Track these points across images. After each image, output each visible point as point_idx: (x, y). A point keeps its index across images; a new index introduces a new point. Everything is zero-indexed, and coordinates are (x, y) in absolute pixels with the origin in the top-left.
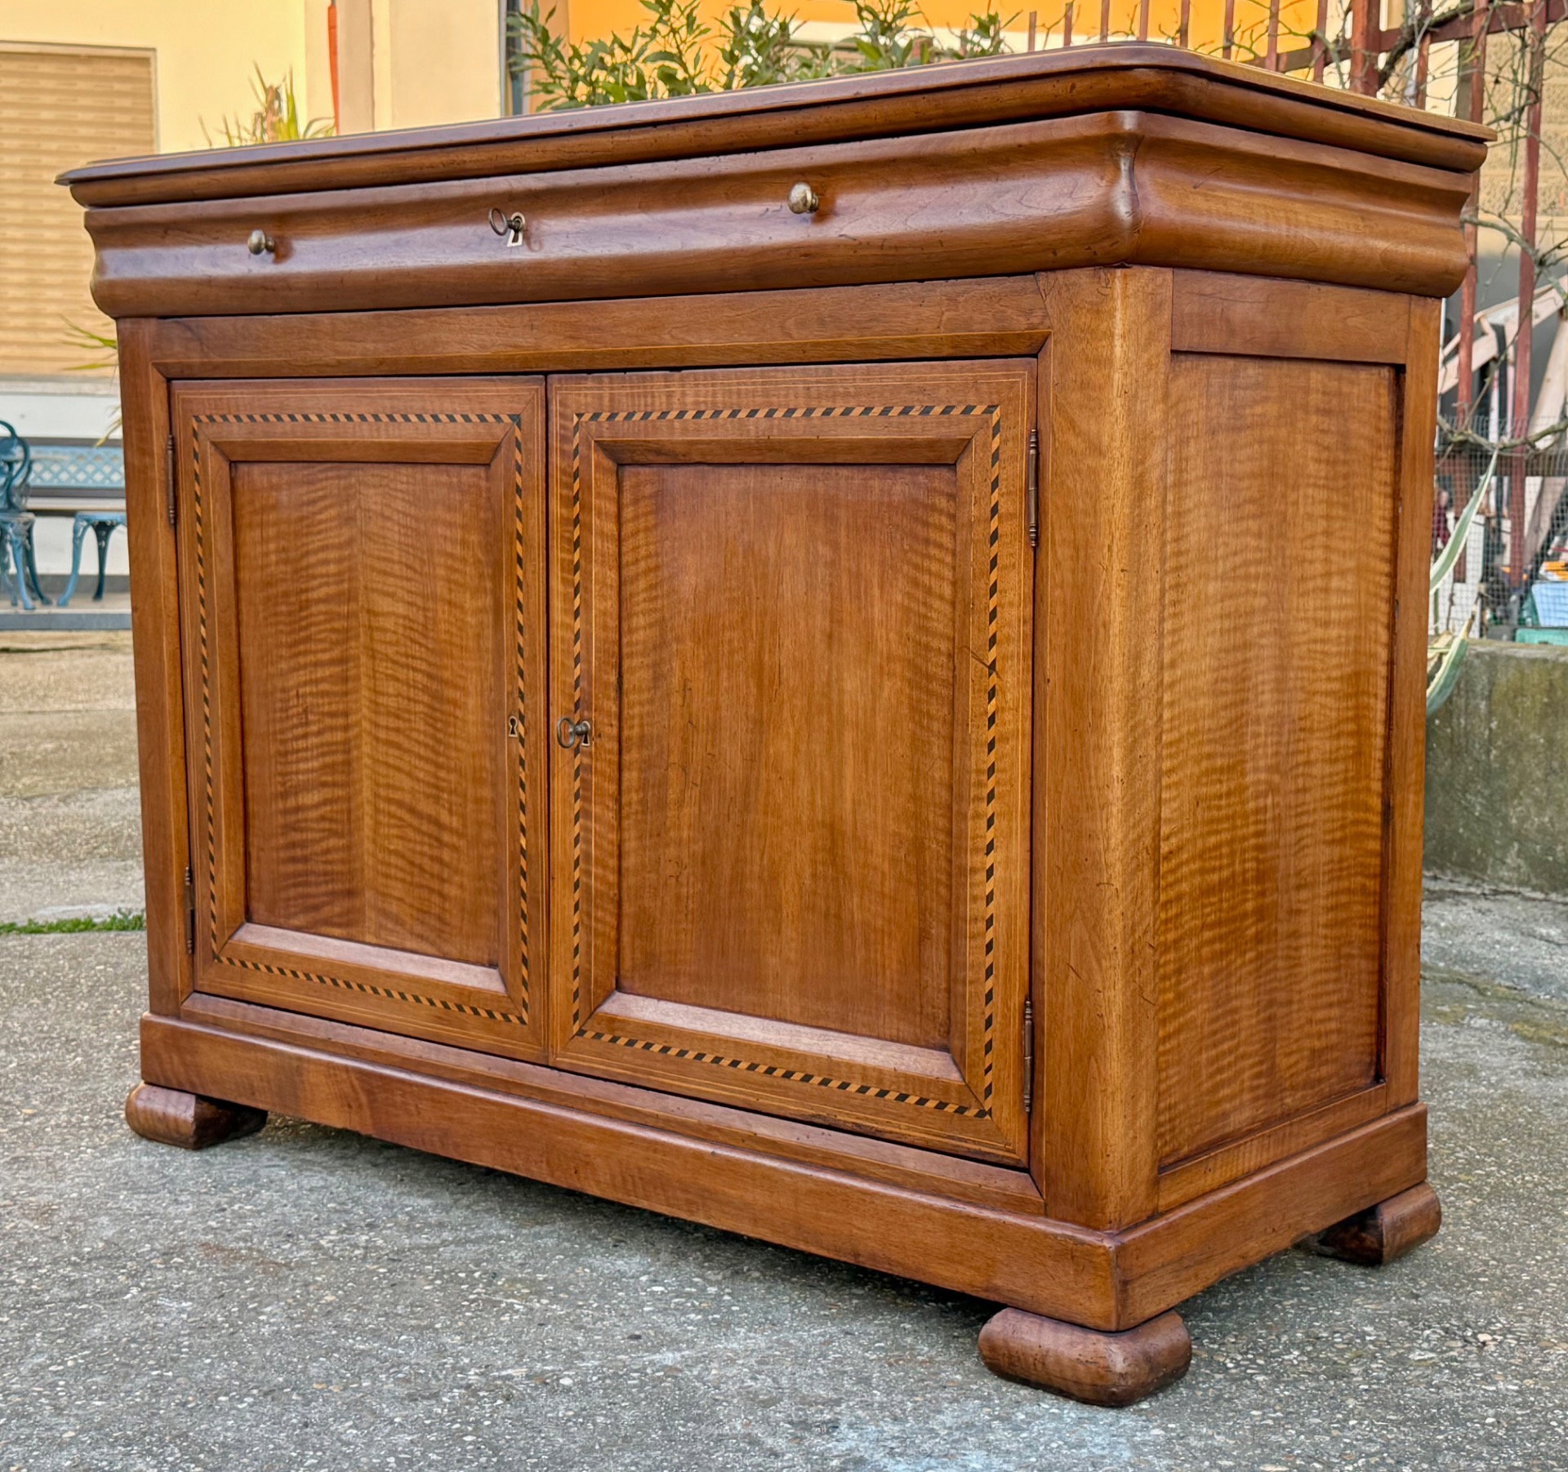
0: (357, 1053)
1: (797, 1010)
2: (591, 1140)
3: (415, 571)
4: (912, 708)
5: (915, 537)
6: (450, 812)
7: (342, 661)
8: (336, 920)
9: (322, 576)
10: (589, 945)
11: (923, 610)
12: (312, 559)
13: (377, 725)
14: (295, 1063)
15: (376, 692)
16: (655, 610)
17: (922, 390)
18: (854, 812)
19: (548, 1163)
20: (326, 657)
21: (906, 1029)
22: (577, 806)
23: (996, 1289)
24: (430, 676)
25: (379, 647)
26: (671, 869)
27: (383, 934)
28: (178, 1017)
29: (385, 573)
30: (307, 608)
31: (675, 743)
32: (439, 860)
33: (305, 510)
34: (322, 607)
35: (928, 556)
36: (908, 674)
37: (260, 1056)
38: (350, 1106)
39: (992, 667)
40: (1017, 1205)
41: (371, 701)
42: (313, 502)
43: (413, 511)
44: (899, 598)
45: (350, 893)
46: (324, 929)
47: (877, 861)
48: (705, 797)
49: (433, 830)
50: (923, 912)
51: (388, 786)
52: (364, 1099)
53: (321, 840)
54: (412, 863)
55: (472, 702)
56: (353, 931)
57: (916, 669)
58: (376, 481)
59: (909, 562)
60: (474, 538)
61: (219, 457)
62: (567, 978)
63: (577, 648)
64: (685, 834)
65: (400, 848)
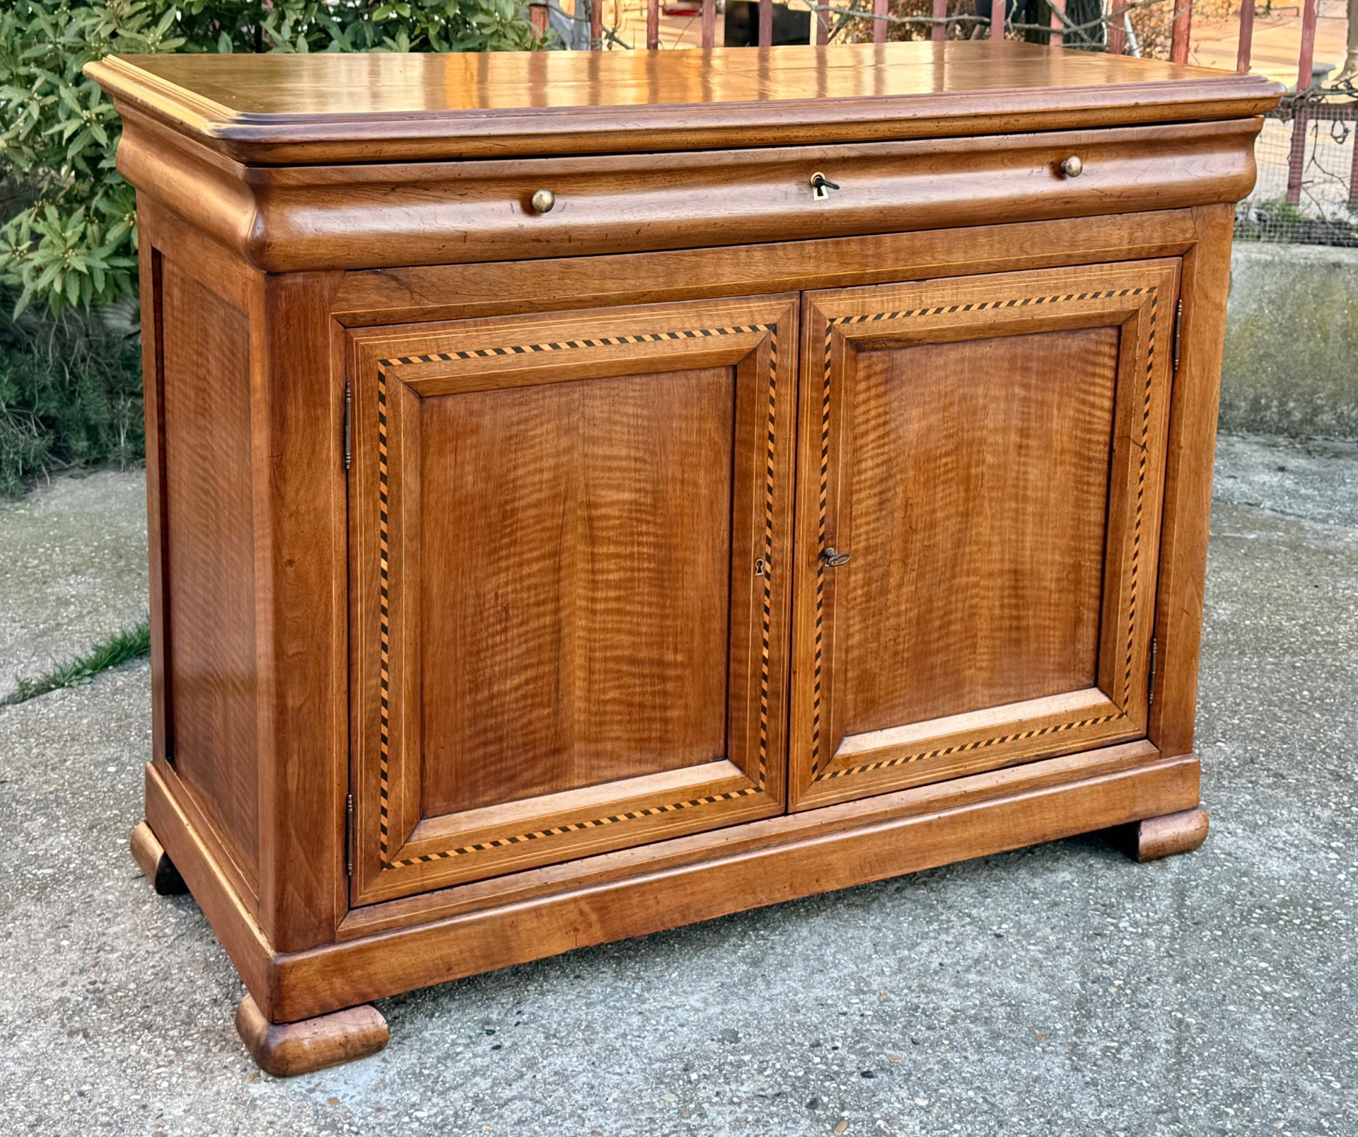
0: (579, 883)
1: (987, 699)
2: (834, 852)
3: (645, 462)
4: (1076, 481)
5: (1086, 373)
6: (676, 651)
7: (556, 554)
8: (537, 780)
9: (534, 484)
10: (829, 712)
11: (1088, 418)
12: (520, 472)
13: (593, 600)
14: (508, 921)
15: (593, 572)
16: (883, 454)
17: (1108, 281)
18: (1032, 556)
19: (791, 886)
20: (535, 554)
21: (1063, 683)
22: (820, 613)
23: (1135, 814)
24: (656, 545)
25: (597, 533)
26: (891, 635)
27: (595, 773)
28: (332, 942)
29: (610, 469)
30: (512, 516)
31: (896, 545)
32: (665, 693)
33: (514, 430)
34: (532, 512)
35: (1094, 384)
36: (1074, 460)
37: (461, 932)
38: (576, 930)
39: (1144, 447)
40: (1140, 761)
41: (588, 581)
42: (527, 420)
43: (645, 412)
44: (1071, 413)
45: (556, 751)
46: (520, 793)
47: (1046, 584)
48: (921, 576)
49: (656, 670)
50: (1077, 606)
51: (606, 648)
52: (594, 917)
53: (520, 717)
54: (630, 705)
55: (701, 558)
56: (560, 783)
57: (1079, 455)
58: (603, 393)
59: (1080, 390)
60: (711, 425)
61: (412, 396)
62: (807, 742)
63: (824, 495)
64: (903, 607)
65: (617, 695)
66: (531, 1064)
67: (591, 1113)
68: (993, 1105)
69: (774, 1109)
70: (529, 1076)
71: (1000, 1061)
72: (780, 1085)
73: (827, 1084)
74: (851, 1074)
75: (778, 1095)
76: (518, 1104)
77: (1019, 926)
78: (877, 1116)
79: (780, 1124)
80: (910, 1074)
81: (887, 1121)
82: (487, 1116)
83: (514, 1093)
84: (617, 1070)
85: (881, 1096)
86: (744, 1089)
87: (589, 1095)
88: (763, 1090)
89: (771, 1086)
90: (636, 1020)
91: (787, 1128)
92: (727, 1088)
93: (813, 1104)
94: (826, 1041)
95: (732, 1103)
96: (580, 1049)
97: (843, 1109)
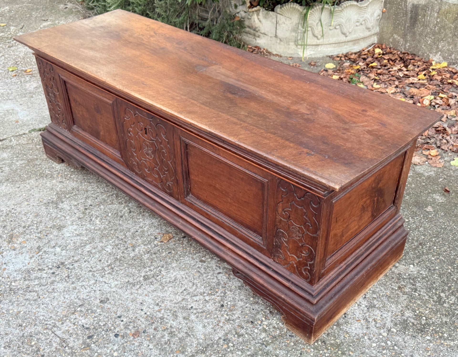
66: (53, 282)
67: (43, 306)
69: (80, 332)
70: (47, 286)
72: (92, 325)
73: (103, 332)
74: (114, 332)
75: (87, 328)
76: (34, 293)
78: (99, 351)
79: (74, 338)
80: (127, 342)
83: (38, 289)
84: (66, 296)
85: (109, 345)
86: (83, 321)
87: (50, 300)
88: (86, 324)
89: (90, 324)
90: (92, 282)
91: (73, 341)
92: (80, 318)
93: (90, 337)
94: (124, 317)
95: (74, 323)
96: (68, 284)
97: (94, 343)
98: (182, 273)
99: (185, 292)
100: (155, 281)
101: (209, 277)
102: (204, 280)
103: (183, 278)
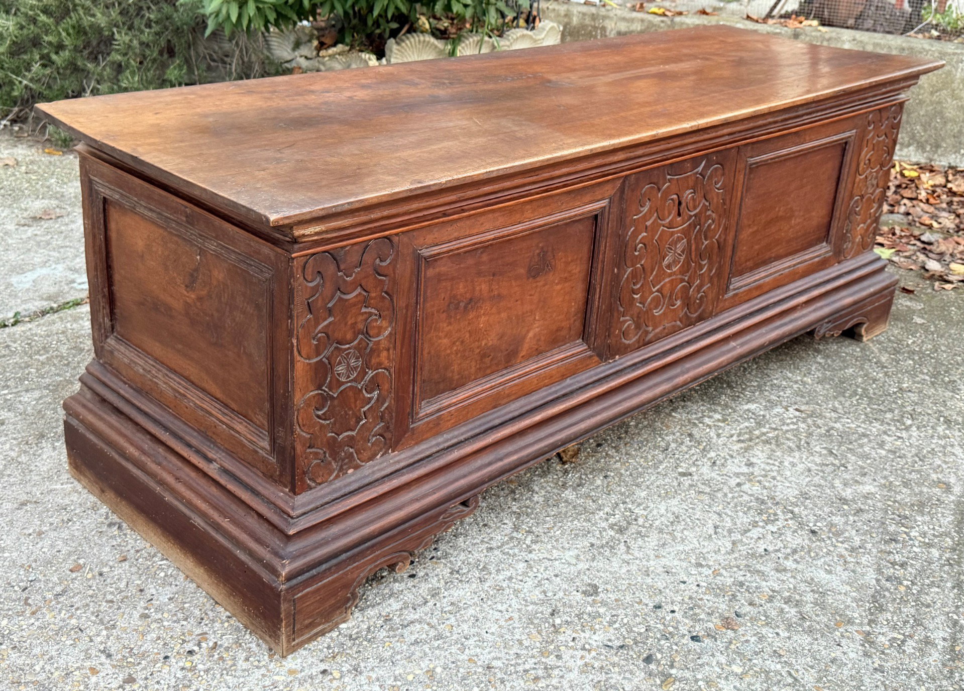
66: (435, 593)
67: (471, 642)
68: (796, 679)
69: (616, 659)
70: (431, 604)
71: (806, 639)
72: (625, 638)
73: (662, 642)
74: (683, 636)
75: (622, 647)
76: (418, 626)
77: (831, 525)
78: (699, 676)
79: (620, 674)
80: (731, 643)
81: (707, 683)
82: (391, 633)
83: (417, 617)
84: (500, 608)
85: (705, 659)
86: (595, 637)
87: (474, 626)
88: (610, 640)
89: (618, 639)
90: (521, 566)
91: (624, 678)
92: (583, 635)
93: (648, 660)
94: (667, 603)
95: (583, 649)
96: (474, 586)
97: (672, 666)
98: (674, 502)
99: (720, 530)
100: (643, 530)
101: (730, 495)
102: (729, 503)
103: (687, 510)
